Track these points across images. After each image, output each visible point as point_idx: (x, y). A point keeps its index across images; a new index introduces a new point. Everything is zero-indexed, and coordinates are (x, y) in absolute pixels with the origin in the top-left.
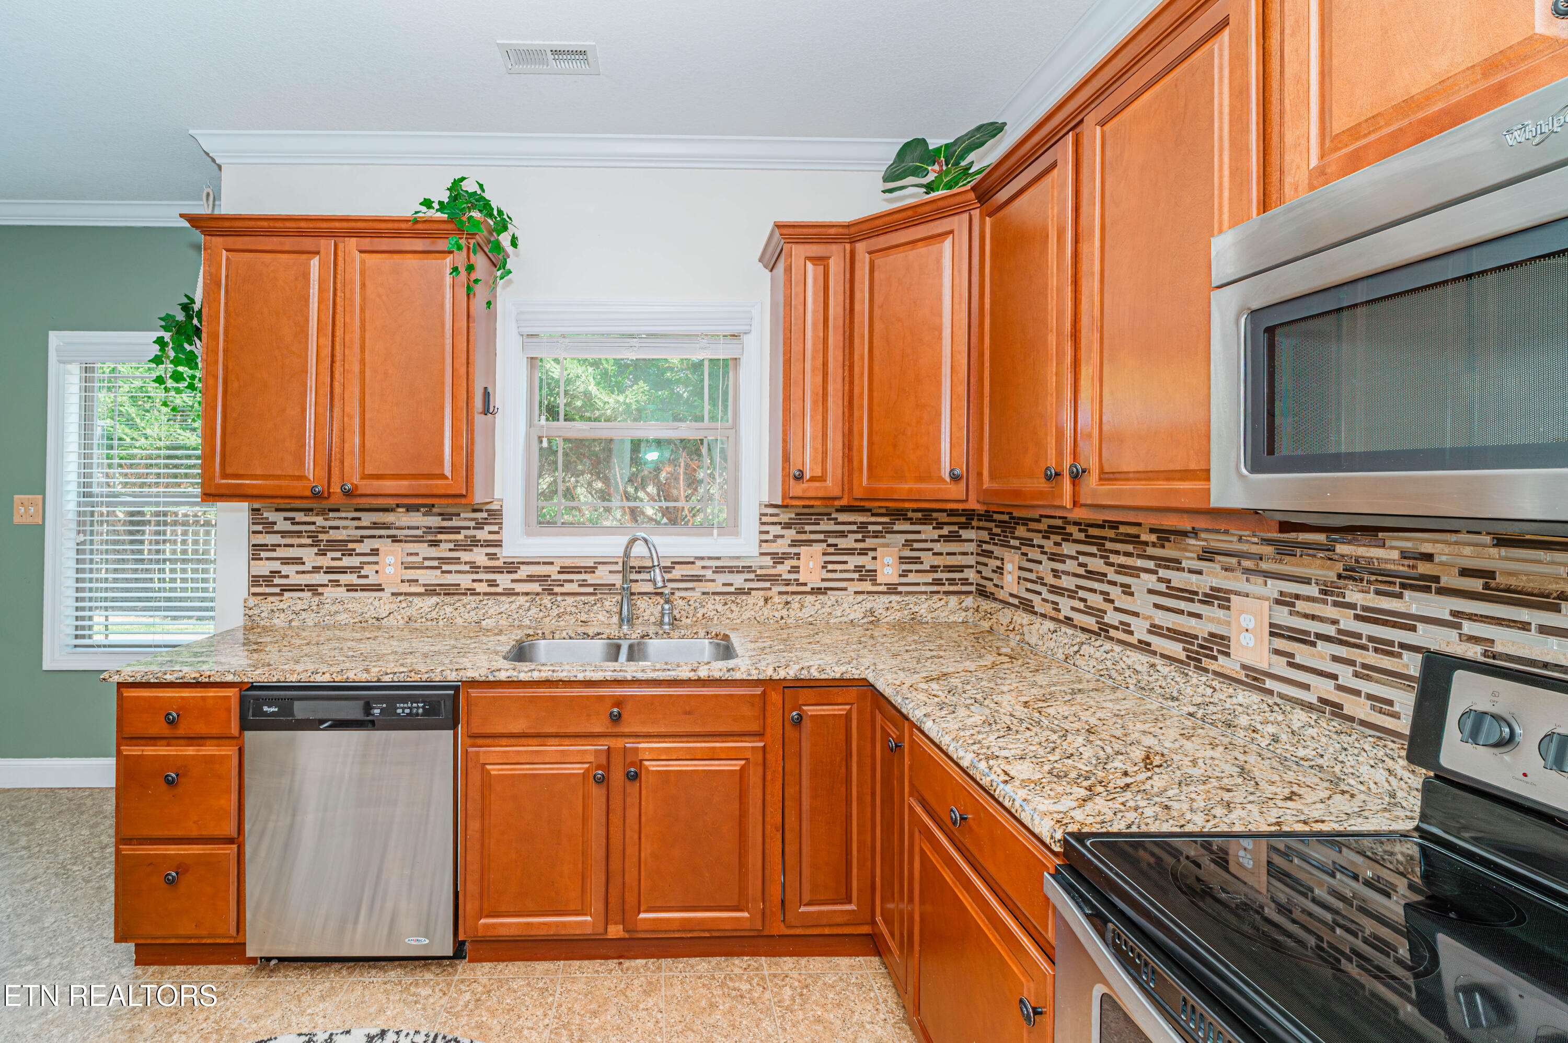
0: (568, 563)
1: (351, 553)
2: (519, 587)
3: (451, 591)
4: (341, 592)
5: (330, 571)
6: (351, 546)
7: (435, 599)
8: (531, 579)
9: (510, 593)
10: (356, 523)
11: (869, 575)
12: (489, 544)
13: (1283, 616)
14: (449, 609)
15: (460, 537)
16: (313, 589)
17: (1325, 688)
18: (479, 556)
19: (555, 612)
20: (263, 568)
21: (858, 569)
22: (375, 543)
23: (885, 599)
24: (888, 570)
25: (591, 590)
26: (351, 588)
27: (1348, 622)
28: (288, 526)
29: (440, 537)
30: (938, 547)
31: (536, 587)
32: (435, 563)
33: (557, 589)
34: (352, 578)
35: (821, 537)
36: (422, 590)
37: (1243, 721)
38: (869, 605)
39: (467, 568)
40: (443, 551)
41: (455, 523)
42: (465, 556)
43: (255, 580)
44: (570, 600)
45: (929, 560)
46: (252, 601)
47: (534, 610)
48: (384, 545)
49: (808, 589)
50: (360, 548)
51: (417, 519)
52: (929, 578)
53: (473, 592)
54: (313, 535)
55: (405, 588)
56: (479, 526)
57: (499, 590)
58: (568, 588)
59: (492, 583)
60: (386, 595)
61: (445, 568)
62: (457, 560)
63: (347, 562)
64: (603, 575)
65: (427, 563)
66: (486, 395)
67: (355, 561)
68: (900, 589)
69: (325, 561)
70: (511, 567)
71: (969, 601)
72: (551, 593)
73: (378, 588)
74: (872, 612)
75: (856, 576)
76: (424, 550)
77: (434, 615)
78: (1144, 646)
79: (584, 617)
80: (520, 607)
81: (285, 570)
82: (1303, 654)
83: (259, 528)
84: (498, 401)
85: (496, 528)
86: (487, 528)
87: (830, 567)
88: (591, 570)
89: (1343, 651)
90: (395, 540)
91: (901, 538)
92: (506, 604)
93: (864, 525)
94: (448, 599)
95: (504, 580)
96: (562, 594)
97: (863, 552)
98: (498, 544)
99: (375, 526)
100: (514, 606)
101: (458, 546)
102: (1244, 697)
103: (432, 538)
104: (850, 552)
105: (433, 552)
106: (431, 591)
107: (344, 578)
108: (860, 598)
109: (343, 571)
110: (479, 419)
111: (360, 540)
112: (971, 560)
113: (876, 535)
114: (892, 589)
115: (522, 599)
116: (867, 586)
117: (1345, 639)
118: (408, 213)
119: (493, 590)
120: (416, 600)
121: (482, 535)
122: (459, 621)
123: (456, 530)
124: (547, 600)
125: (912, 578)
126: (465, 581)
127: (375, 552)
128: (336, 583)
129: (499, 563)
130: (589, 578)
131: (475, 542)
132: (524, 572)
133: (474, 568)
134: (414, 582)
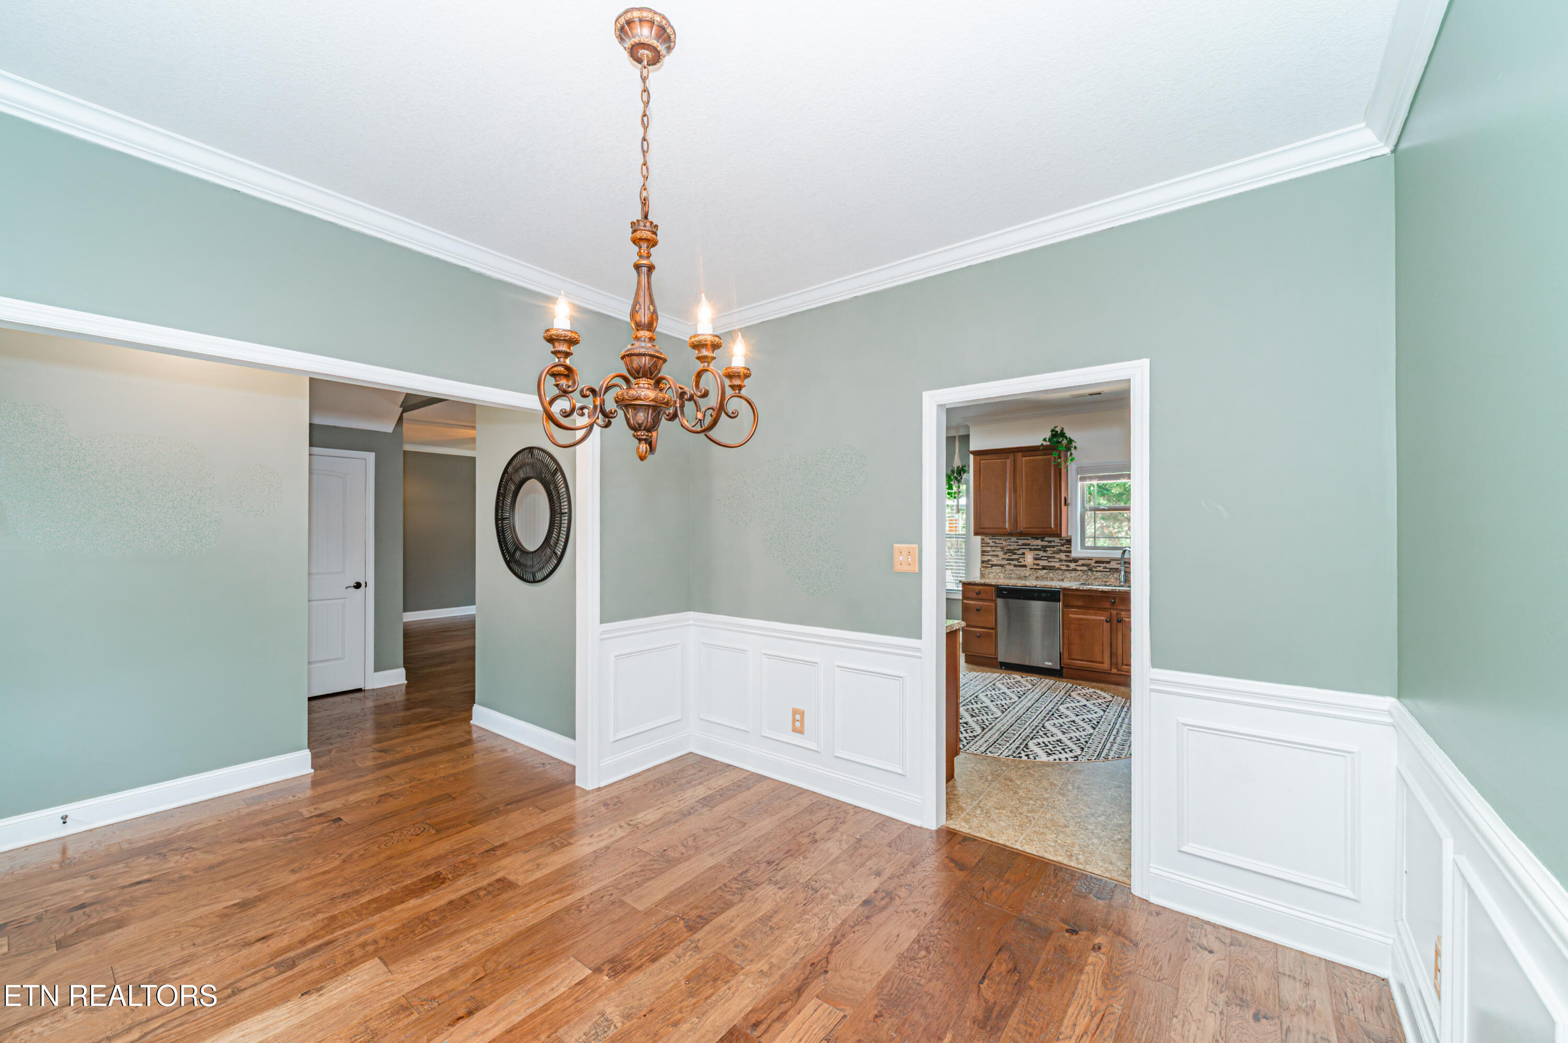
0: (1098, 559)
1: (1015, 554)
2: (1079, 568)
3: (1051, 568)
4: (1012, 567)
5: (1008, 560)
6: (1015, 551)
7: (1046, 571)
8: (1083, 565)
9: (1075, 570)
10: (1016, 544)
12: (1067, 551)
14: (1052, 575)
15: (1055, 549)
16: (1002, 566)
18: (1063, 556)
19: (1093, 577)
20: (986, 558)
22: (1024, 550)
25: (1108, 570)
26: (1015, 566)
28: (993, 544)
29: (1047, 549)
31: (1085, 568)
32: (1046, 558)
33: (1094, 569)
34: (1016, 563)
36: (1041, 567)
39: (1058, 560)
40: (1049, 554)
41: (1053, 544)
42: (1057, 556)
43: (983, 562)
44: (1099, 573)
46: (982, 569)
47: (1085, 575)
48: (1027, 552)
50: (1019, 552)
51: (1039, 542)
53: (1060, 569)
54: (1002, 548)
55: (1035, 567)
56: (1062, 545)
57: (1071, 569)
58: (1099, 569)
59: (1068, 566)
60: (1028, 568)
61: (1050, 560)
62: (1054, 557)
63: (1014, 557)
64: (1113, 565)
65: (1043, 558)
66: (1065, 499)
67: (1017, 557)
69: (1006, 556)
70: (1075, 560)
72: (1091, 570)
73: (1025, 566)
76: (1042, 553)
77: (1046, 576)
79: (1105, 580)
80: (1079, 575)
81: (993, 559)
83: (984, 545)
84: (1069, 501)
85: (1069, 546)
86: (1065, 546)
88: (1108, 562)
90: (1031, 549)
92: (1074, 574)
94: (1051, 571)
95: (1072, 565)
96: (1096, 571)
98: (1070, 552)
99: (1023, 545)
100: (1077, 574)
101: (1054, 552)
103: (1044, 549)
105: (1045, 554)
106: (1044, 568)
107: (1013, 562)
109: (1012, 560)
110: (1064, 508)
111: (1019, 549)
115: (1079, 572)
118: (1039, 444)
119: (1068, 568)
120: (1039, 571)
121: (1064, 548)
123: (1054, 547)
124: (1090, 573)
126: (1057, 565)
127: (1023, 554)
128: (1010, 564)
129: (1071, 559)
130: (1108, 566)
131: (1061, 551)
132: (1080, 562)
133: (1061, 560)
134: (1038, 565)
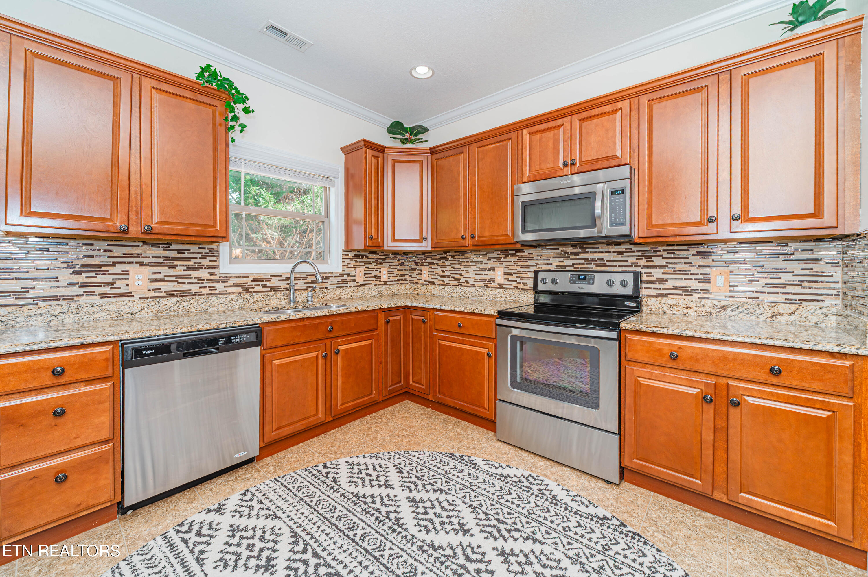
0: (257, 276)
1: (104, 273)
2: (229, 290)
3: (185, 294)
4: (97, 299)
5: (84, 285)
6: (103, 268)
7: (175, 299)
8: (236, 285)
9: (224, 293)
10: (109, 254)
11: (378, 278)
12: (209, 267)
13: (507, 271)
14: (186, 304)
15: (191, 263)
16: (69, 298)
17: (515, 284)
18: (204, 274)
19: (252, 301)
21: (375, 276)
22: (126, 267)
23: (384, 287)
24: (385, 276)
25: (269, 289)
26: (103, 296)
27: (519, 269)
29: (176, 263)
30: (398, 268)
31: (240, 289)
32: (174, 278)
33: (251, 290)
34: (107, 290)
35: (363, 264)
36: (164, 294)
37: (499, 296)
38: (379, 289)
39: (196, 280)
40: (179, 271)
41: (186, 255)
42: (194, 274)
44: (260, 294)
45: (396, 272)
47: (240, 301)
48: (133, 269)
49: (359, 284)
50: (114, 269)
51: (160, 252)
52: (396, 279)
53: (200, 294)
55: (152, 294)
56: (203, 257)
57: (217, 292)
58: (257, 289)
59: (212, 288)
60: (136, 298)
61: (180, 281)
62: (189, 276)
63: (100, 279)
64: (275, 282)
65: (167, 278)
67: (109, 278)
68: (388, 283)
69: (80, 279)
70: (225, 279)
71: (408, 286)
72: (248, 292)
73: (130, 295)
74: (380, 292)
75: (375, 279)
76: (164, 271)
77: (175, 308)
78: (473, 285)
79: (267, 302)
80: (232, 300)
82: (510, 278)
85: (214, 258)
86: (209, 258)
87: (366, 276)
88: (269, 280)
89: (518, 275)
90: (142, 264)
91: (388, 265)
92: (223, 299)
93: (377, 259)
94: (185, 298)
95: (220, 287)
96: (254, 292)
97: (377, 270)
98: (216, 267)
99: (125, 256)
100: (228, 299)
101: (189, 268)
102: (499, 290)
103: (170, 262)
104: (372, 269)
105: (172, 272)
106: (170, 294)
107: (97, 290)
108: (377, 287)
109: (98, 285)
111: (114, 264)
112: (407, 272)
113: (381, 263)
114: (385, 283)
115: (233, 296)
116: (378, 282)
117: (519, 272)
119: (213, 292)
120: (162, 300)
121: (206, 262)
122: (193, 310)
123: (188, 259)
124: (247, 296)
125: (391, 279)
126: (195, 288)
127: (126, 272)
128: (91, 294)
129: (216, 277)
130: (268, 284)
131: (201, 266)
132: (232, 282)
133: (201, 280)
134: (158, 290)
